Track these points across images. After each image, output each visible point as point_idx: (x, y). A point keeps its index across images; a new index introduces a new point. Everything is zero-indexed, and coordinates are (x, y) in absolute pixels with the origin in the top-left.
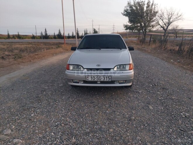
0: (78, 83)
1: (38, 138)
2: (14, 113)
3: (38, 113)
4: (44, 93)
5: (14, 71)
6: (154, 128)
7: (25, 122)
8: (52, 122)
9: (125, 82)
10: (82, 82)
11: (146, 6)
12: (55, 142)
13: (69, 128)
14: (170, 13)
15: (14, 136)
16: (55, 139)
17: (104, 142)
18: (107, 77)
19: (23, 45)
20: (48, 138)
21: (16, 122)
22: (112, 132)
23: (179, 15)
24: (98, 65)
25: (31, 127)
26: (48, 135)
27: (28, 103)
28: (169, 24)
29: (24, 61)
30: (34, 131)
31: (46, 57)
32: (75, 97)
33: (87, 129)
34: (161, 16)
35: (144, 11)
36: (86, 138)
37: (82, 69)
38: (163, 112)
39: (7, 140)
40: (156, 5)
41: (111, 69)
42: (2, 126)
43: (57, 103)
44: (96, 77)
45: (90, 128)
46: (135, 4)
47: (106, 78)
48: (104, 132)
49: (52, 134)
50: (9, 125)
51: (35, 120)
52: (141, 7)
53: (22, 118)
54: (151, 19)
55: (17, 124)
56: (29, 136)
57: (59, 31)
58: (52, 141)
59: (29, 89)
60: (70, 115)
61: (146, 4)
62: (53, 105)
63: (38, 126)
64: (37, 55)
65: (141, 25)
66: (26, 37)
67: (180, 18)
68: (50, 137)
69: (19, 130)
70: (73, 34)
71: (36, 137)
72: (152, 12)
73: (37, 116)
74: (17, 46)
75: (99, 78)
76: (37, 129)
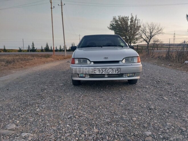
0: (84, 77)
1: (52, 131)
2: (15, 109)
3: (43, 108)
4: (45, 91)
5: (6, 75)
6: (179, 114)
7: (31, 116)
8: (63, 115)
9: (133, 75)
10: (89, 77)
11: (130, 21)
12: (75, 133)
13: (85, 119)
14: (152, 27)
15: (21, 130)
16: (73, 130)
17: (132, 130)
18: (116, 69)
19: (10, 57)
20: (64, 130)
21: (20, 117)
22: (136, 120)
23: (159, 29)
24: (106, 58)
25: (40, 120)
26: (64, 127)
27: (29, 100)
28: (151, 37)
29: (15, 67)
30: (45, 124)
31: (37, 64)
32: (81, 93)
33: (107, 119)
34: (144, 31)
35: (128, 25)
36: (109, 127)
37: (88, 62)
38: (180, 102)
39: (13, 135)
40: (139, 20)
41: (120, 62)
42: (3, 122)
43: (63, 99)
44: (104, 70)
45: (109, 118)
46: (120, 19)
47: (114, 71)
48: (127, 121)
49: (68, 126)
50: (11, 121)
51: (43, 114)
52: (125, 22)
53: (26, 113)
54: (134, 33)
55: (21, 119)
56: (41, 130)
57: (47, 44)
58: (70, 132)
59: (26, 89)
60: (81, 108)
61: (130, 19)
62: (59, 100)
63: (48, 119)
64: (28, 62)
65: (126, 38)
66: (12, 50)
67: (160, 32)
68: (66, 129)
69: (25, 124)
70: (60, 48)
71: (49, 129)
72: (136, 26)
73: (44, 111)
74: (4, 58)
75: (107, 71)
76: (47, 122)
